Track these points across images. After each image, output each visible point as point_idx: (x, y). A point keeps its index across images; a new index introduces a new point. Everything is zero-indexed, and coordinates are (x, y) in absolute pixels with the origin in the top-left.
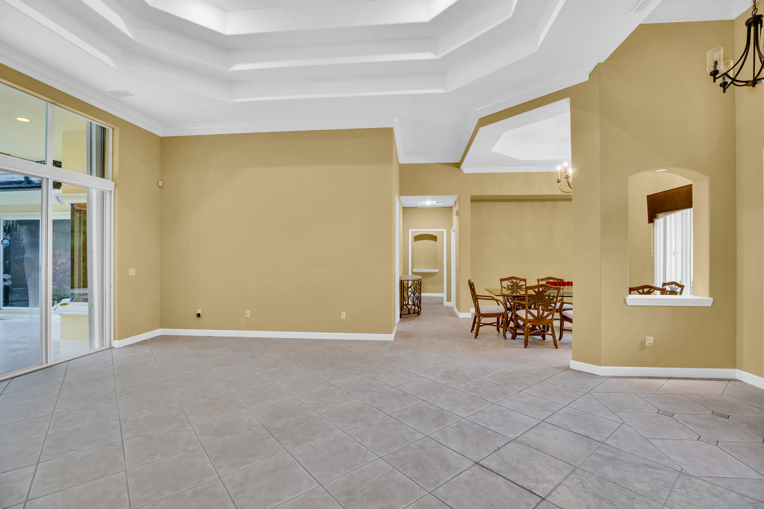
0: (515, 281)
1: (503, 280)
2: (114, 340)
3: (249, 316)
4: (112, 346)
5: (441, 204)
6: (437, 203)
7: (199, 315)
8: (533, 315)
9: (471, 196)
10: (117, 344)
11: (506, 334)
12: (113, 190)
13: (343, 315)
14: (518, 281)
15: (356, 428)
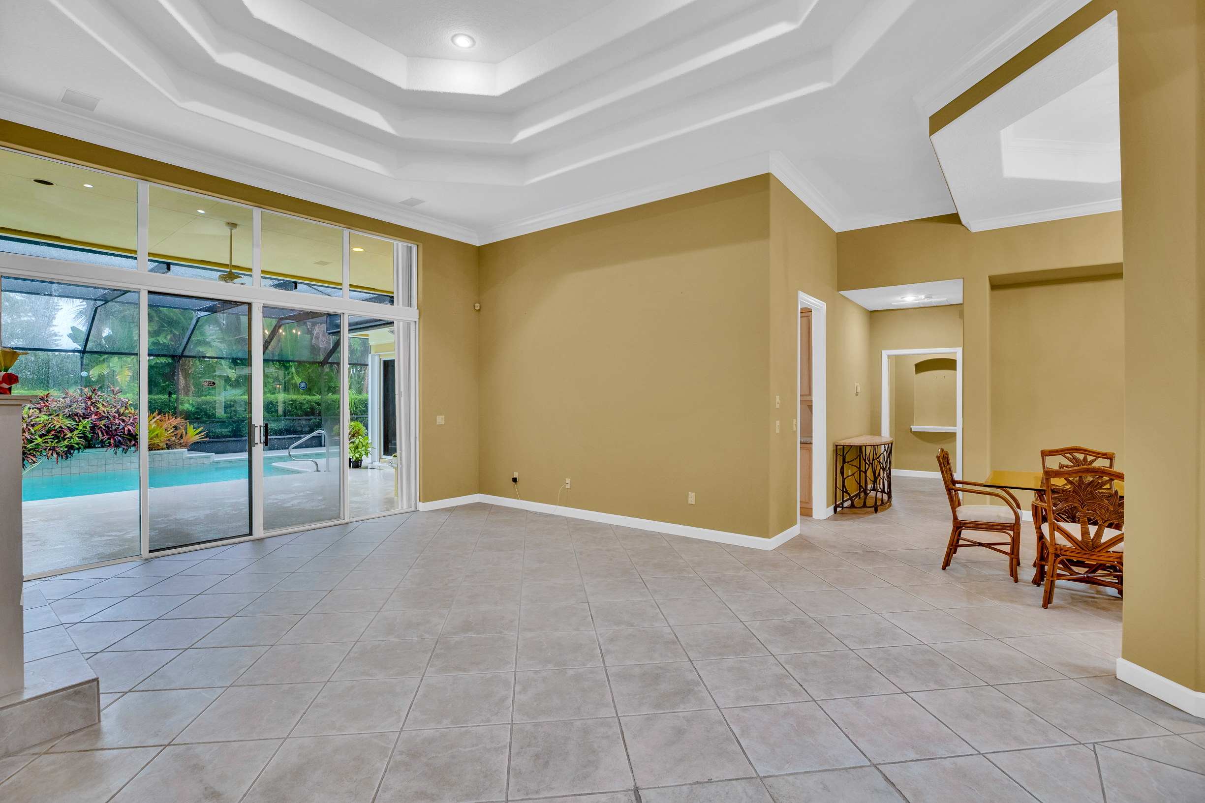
0: (1081, 456)
1: (1047, 454)
2: (419, 501)
3: (568, 486)
4: (417, 509)
5: (936, 300)
6: (926, 297)
7: (515, 480)
8: (1068, 536)
9: (990, 277)
10: (423, 507)
11: (1016, 571)
12: (417, 320)
13: (692, 498)
14: (1090, 458)
15: (536, 672)
